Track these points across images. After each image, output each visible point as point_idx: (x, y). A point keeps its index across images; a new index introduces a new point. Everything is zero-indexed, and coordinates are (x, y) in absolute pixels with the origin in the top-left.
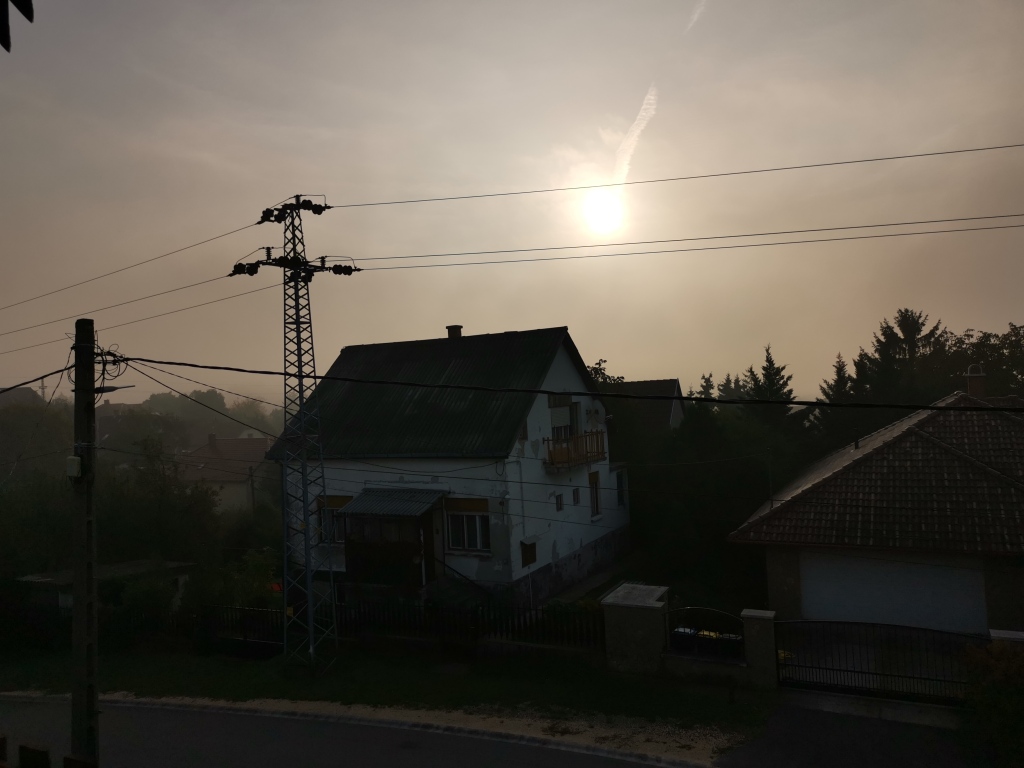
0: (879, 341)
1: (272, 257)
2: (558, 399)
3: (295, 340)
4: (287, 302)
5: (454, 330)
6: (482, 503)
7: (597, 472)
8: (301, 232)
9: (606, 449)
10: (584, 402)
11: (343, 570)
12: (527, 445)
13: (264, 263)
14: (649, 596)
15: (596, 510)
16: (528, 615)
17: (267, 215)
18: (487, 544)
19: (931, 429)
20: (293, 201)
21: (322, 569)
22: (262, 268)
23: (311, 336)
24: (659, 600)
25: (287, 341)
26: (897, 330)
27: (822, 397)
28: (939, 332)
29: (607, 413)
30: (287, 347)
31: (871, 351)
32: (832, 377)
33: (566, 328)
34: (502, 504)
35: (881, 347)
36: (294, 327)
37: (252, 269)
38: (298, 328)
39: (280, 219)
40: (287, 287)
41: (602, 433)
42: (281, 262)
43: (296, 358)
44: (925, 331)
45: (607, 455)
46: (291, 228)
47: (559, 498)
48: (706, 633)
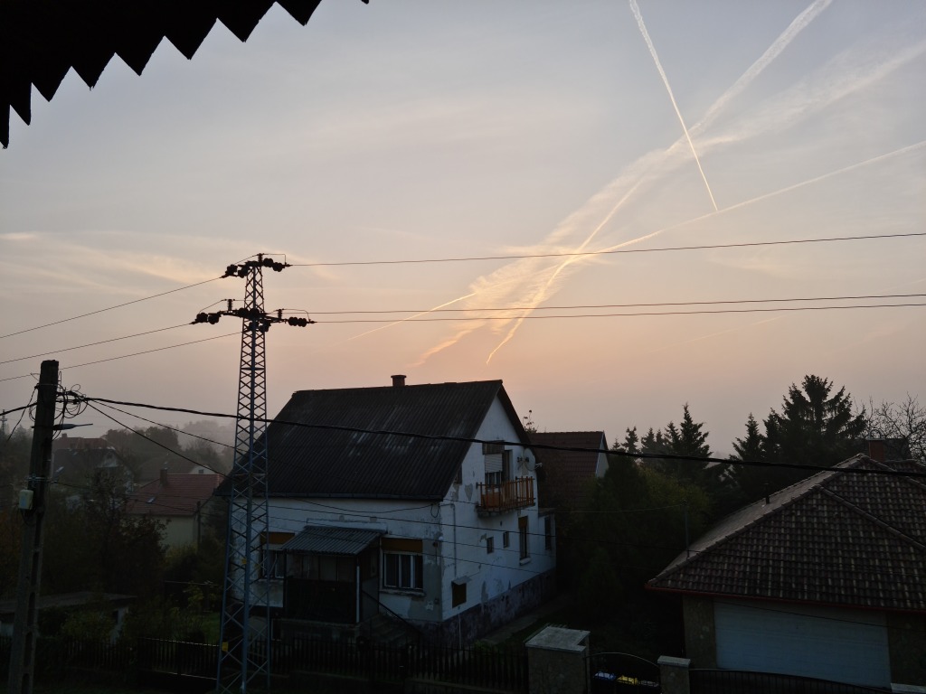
0: (788, 403)
1: (233, 309)
2: (493, 447)
3: (249, 385)
4: (244, 349)
5: (398, 379)
6: (416, 544)
7: (527, 517)
8: (261, 286)
9: (536, 495)
10: (516, 451)
11: (281, 605)
12: (462, 489)
13: (225, 314)
14: (571, 639)
15: (524, 553)
16: (455, 656)
17: (231, 271)
18: (419, 583)
19: (835, 489)
20: (256, 259)
21: (260, 604)
22: (223, 318)
23: (265, 381)
24: (582, 643)
25: (242, 385)
26: (805, 394)
27: (736, 454)
28: (843, 398)
29: (537, 462)
30: (241, 390)
31: (781, 412)
32: (744, 435)
33: (500, 382)
34: (435, 545)
35: (791, 409)
36: (249, 372)
37: (214, 318)
38: (253, 373)
39: (242, 274)
40: (245, 336)
41: (531, 479)
42: (241, 313)
43: (249, 401)
44: (831, 396)
45: (536, 501)
46: (252, 282)
47: (490, 541)
48: (625, 679)
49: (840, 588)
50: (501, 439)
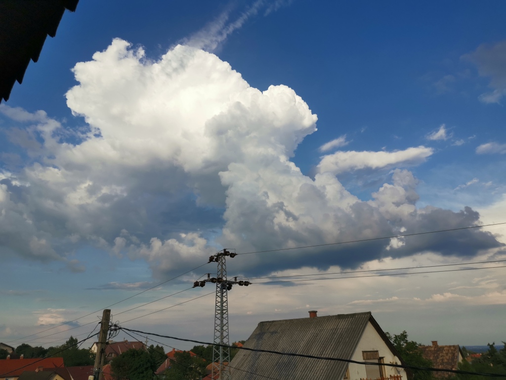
1: (210, 278)
2: (370, 355)
3: (220, 319)
4: (217, 299)
5: (313, 313)
8: (225, 265)
10: (387, 357)
13: (207, 281)
17: (211, 259)
20: (223, 252)
23: (227, 317)
25: (216, 319)
30: (216, 322)
33: (370, 313)
36: (220, 312)
40: (217, 292)
41: (400, 377)
42: (213, 281)
43: (220, 328)
46: (221, 264)
50: (375, 350)
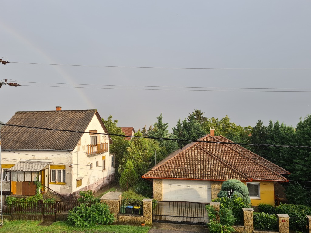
5: (58, 108)
6: (63, 166)
7: (105, 156)
9: (108, 148)
11: (9, 191)
12: (81, 147)
18: (64, 180)
29: (109, 137)
33: (97, 110)
41: (107, 143)
45: (109, 151)
47: (91, 164)
49: (199, 174)
50: (96, 130)
